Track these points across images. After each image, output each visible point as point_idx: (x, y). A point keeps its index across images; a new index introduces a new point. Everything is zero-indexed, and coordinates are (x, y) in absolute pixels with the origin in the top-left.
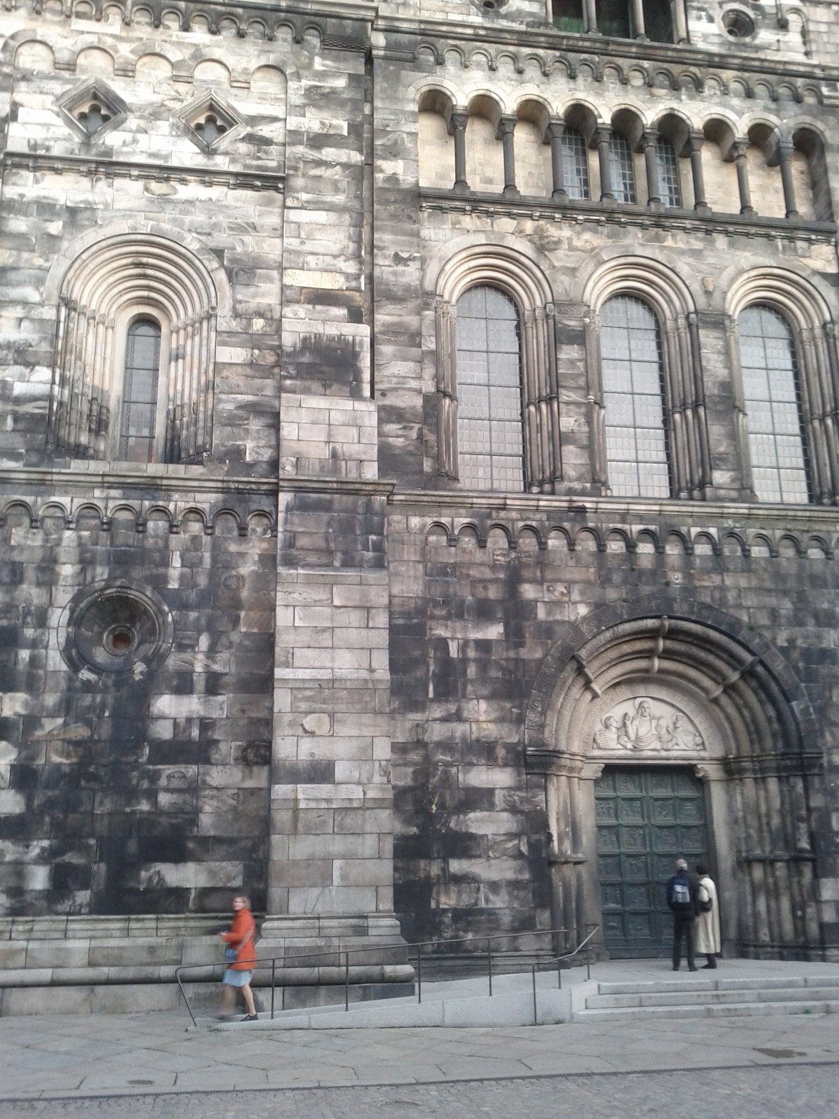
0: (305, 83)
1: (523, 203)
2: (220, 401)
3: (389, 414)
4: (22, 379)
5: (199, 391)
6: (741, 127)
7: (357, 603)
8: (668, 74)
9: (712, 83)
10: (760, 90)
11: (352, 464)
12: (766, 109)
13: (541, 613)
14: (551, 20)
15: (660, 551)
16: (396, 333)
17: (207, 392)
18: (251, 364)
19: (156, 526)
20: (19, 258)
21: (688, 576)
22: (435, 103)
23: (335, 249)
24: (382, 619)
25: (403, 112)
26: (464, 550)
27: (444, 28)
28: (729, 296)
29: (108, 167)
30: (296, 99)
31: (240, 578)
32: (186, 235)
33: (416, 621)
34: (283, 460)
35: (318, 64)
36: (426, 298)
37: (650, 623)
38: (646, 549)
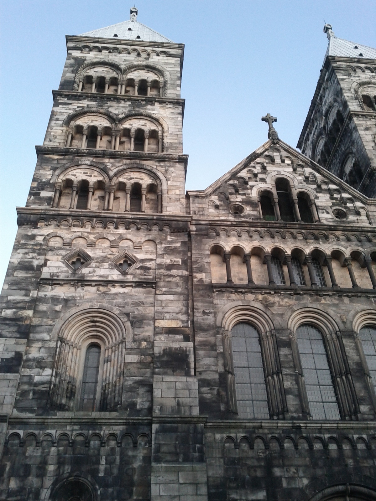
0: (164, 245)
1: (257, 288)
2: (126, 380)
3: (203, 383)
4: (39, 374)
5: (117, 376)
6: (347, 252)
7: (192, 481)
8: (313, 234)
9: (332, 236)
10: (353, 238)
11: (187, 408)
12: (357, 245)
13: (285, 484)
14: (262, 217)
15: (340, 448)
16: (205, 345)
17: (120, 376)
18: (140, 363)
19: (94, 443)
20: (42, 321)
21: (356, 461)
22: (217, 250)
23: (177, 310)
24: (204, 490)
25: (204, 254)
26: (243, 451)
27: (219, 222)
28: (354, 323)
29: (83, 282)
30: (160, 252)
31: (134, 469)
32: (114, 308)
33: (221, 490)
34: (154, 407)
35: (169, 238)
36: (217, 329)
37: (341, 488)
38: (333, 447)
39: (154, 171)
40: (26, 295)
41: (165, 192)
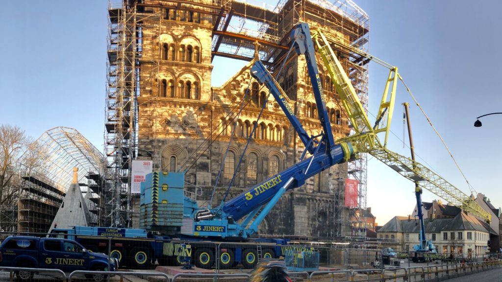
0: (201, 117)
3: (213, 174)
6: (274, 125)
8: (263, 115)
9: (270, 117)
10: (278, 118)
11: (207, 183)
12: (279, 122)
16: (215, 161)
18: (192, 167)
20: (155, 150)
23: (205, 147)
27: (225, 106)
28: (269, 155)
29: (168, 133)
30: (199, 120)
32: (182, 145)
34: (197, 183)
35: (203, 113)
36: (219, 154)
39: (197, 74)
40: (148, 139)
41: (202, 87)
